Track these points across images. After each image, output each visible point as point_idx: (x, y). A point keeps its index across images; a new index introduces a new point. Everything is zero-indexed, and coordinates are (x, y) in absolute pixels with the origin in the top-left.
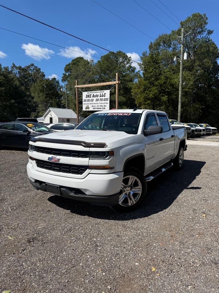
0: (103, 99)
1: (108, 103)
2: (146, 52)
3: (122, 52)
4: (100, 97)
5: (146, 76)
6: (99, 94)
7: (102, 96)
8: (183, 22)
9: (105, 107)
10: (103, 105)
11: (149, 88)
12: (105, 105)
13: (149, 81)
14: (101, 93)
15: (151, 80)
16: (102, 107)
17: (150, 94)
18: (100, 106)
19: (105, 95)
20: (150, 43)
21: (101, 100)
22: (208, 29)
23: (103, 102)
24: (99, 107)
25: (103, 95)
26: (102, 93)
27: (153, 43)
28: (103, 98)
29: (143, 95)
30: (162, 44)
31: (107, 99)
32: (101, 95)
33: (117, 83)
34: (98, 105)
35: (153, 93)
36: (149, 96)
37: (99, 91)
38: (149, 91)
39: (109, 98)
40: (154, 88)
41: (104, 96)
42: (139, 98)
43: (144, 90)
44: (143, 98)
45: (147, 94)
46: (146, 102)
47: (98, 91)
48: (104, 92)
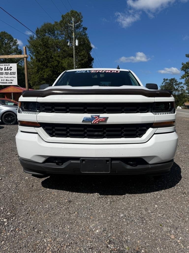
0: (9, 73)
1: (15, 77)
2: (34, 36)
3: (7, 33)
4: (5, 70)
5: (38, 58)
6: (3, 67)
7: (7, 70)
8: (64, 16)
9: (11, 81)
10: (10, 79)
11: (42, 69)
12: (12, 79)
13: (42, 63)
14: (6, 67)
15: (44, 62)
16: (8, 82)
17: (44, 75)
18: (5, 80)
19: (11, 68)
20: (37, 29)
21: (7, 74)
22: (83, 26)
23: (9, 76)
24: (4, 82)
25: (9, 68)
26: (8, 66)
27: (39, 28)
28: (9, 71)
29: (38, 75)
30: (47, 32)
31: (14, 73)
32: (6, 68)
33: (25, 57)
34: (3, 79)
35: (48, 74)
36: (43, 76)
37: (4, 64)
38: (43, 72)
39: (16, 71)
40: (47, 70)
41: (10, 70)
42: (34, 78)
43: (37, 70)
44: (38, 78)
45: (41, 74)
46: (41, 82)
47: (2, 64)
48: (9, 65)
